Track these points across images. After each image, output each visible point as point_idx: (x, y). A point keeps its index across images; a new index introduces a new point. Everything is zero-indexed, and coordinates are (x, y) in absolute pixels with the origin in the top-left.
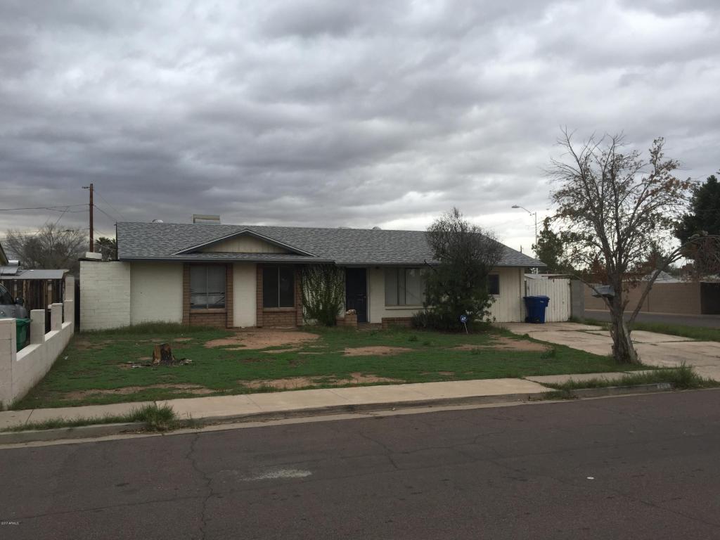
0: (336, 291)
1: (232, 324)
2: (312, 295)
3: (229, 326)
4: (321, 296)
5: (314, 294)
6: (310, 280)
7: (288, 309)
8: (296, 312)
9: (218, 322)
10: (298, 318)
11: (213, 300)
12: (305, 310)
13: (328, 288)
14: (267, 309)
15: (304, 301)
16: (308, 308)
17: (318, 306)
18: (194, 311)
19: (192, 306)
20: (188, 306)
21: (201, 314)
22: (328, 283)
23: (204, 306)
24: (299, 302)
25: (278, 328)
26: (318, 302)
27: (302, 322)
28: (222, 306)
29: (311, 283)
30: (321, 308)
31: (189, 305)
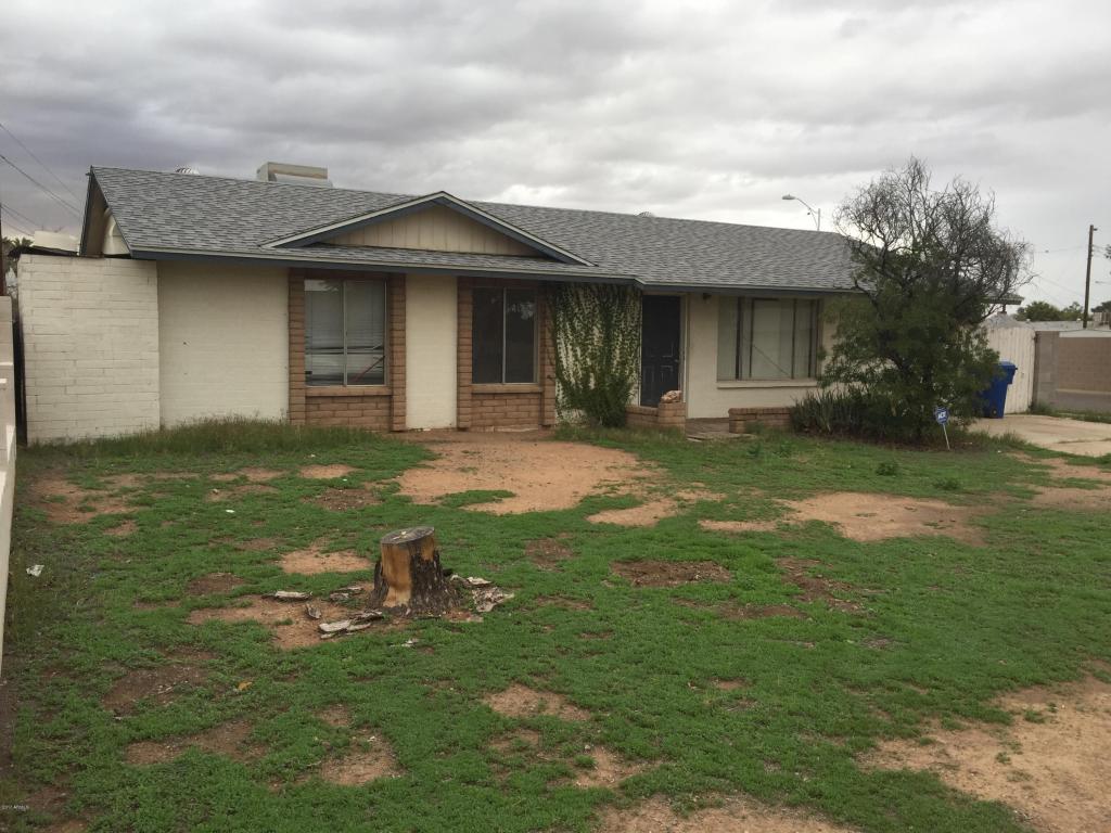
0: (622, 349)
1: (404, 423)
2: (575, 356)
3: (396, 427)
4: (593, 357)
5: (579, 353)
6: (571, 320)
7: (524, 387)
8: (541, 394)
9: (370, 418)
10: (547, 408)
11: (359, 363)
12: (558, 391)
13: (608, 339)
14: (479, 387)
15: (559, 370)
16: (566, 385)
17: (586, 380)
18: (315, 390)
19: (311, 378)
20: (302, 380)
21: (333, 398)
22: (608, 329)
23: (337, 379)
24: (549, 371)
25: (501, 429)
26: (587, 370)
27: (553, 418)
28: (379, 379)
29: (573, 329)
30: (592, 385)
31: (303, 377)
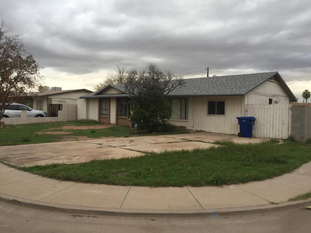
1: (110, 122)
8: (127, 119)
14: (119, 117)
28: (107, 115)
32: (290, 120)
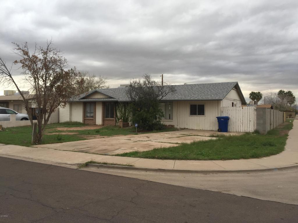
0: (128, 113)
5: (120, 113)
6: (119, 108)
7: (112, 119)
10: (114, 122)
14: (105, 119)
15: (117, 116)
16: (118, 119)
21: (88, 119)
22: (125, 109)
26: (122, 116)
32: (255, 118)
